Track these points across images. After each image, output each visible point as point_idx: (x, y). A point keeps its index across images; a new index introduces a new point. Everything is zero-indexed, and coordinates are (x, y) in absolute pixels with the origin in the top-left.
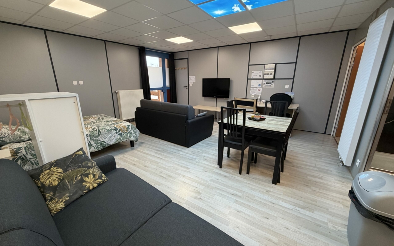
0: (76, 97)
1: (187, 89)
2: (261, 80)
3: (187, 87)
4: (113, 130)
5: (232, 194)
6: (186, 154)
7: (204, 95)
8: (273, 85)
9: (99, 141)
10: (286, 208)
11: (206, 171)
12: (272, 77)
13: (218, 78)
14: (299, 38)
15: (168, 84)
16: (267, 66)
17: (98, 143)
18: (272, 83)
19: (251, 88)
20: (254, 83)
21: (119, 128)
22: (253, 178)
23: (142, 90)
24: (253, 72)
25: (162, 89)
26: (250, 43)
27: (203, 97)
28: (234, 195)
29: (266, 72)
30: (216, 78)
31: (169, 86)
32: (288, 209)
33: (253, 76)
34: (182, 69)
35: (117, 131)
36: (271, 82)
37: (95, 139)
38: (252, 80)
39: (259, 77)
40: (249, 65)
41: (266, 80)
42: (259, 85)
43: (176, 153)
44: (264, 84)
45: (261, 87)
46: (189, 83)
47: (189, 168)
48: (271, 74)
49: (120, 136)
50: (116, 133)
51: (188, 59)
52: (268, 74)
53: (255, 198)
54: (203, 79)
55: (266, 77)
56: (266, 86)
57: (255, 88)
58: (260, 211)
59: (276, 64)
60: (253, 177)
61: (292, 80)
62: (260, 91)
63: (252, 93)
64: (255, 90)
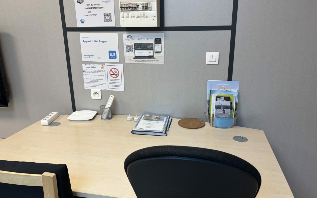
2: (115, 35)
8: (162, 54)
19: (85, 67)
33: (80, 15)
36: (152, 42)
44: (129, 49)
52: (134, 8)
56: (136, 57)
57: (99, 67)
61: (229, 32)
62: (117, 77)
63: (91, 85)
64: (100, 71)
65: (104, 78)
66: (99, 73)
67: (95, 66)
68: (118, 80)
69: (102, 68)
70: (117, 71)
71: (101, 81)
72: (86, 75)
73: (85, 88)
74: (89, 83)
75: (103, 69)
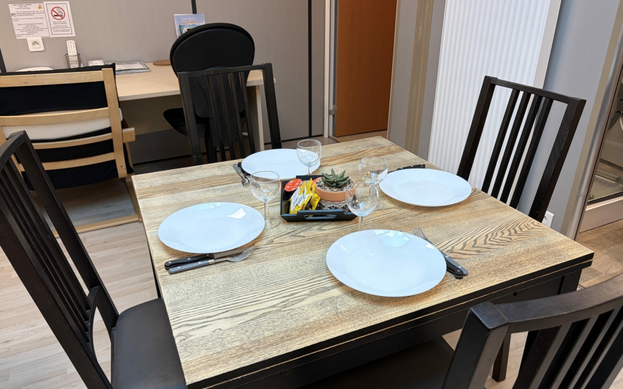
19: (14, 9)
57: (35, 8)
62: (63, 18)
63: (26, 33)
64: (37, 12)
65: (43, 21)
66: (36, 16)
67: (28, 7)
68: (65, 22)
69: (40, 7)
70: (61, 10)
71: (40, 26)
72: (17, 20)
73: (17, 38)
74: (22, 31)
75: (42, 10)
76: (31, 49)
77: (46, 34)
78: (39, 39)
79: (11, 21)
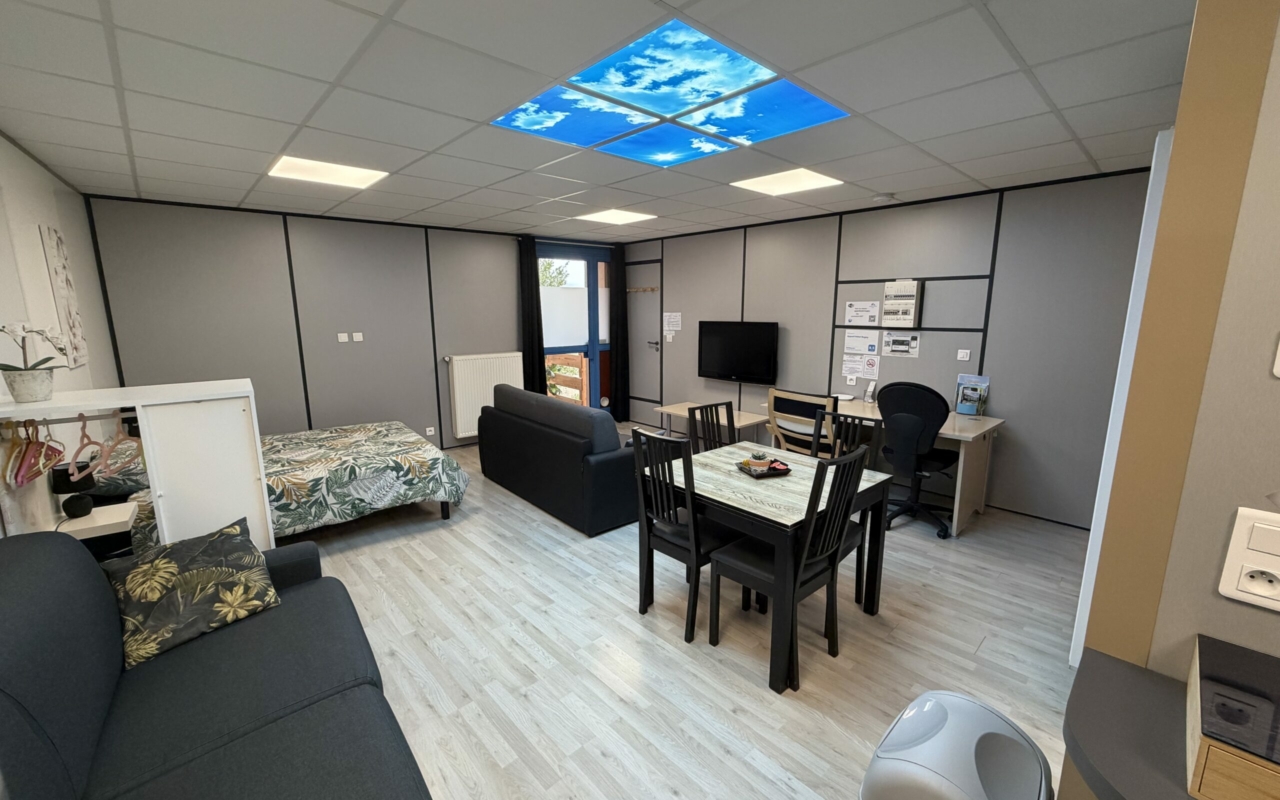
0: (248, 397)
1: (657, 350)
2: (877, 332)
3: (657, 343)
4: (389, 471)
5: (622, 700)
6: (570, 556)
7: (703, 372)
8: (917, 349)
9: (349, 496)
10: (758, 773)
11: (592, 618)
12: (908, 321)
13: (745, 320)
14: (997, 195)
15: (604, 334)
16: (890, 288)
17: (344, 503)
18: (913, 344)
19: (845, 357)
20: (853, 341)
21: (408, 465)
22: (720, 661)
23: (520, 354)
24: (851, 306)
25: (585, 349)
26: (841, 214)
27: (702, 379)
28: (625, 702)
29: (890, 305)
30: (739, 320)
31: (607, 342)
32: (765, 778)
33: (850, 316)
34: (645, 291)
35: (402, 473)
36: (909, 339)
37: (338, 490)
38: (848, 331)
39: (870, 320)
40: (838, 282)
41: (892, 332)
42: (872, 346)
43: (546, 549)
44: (888, 344)
45: (875, 352)
46: (665, 333)
47: (551, 601)
48: (905, 313)
49: (407, 487)
50: (398, 478)
51: (661, 261)
52: (895, 313)
53: (681, 725)
54: (702, 324)
55: (888, 322)
56: (893, 351)
57: (858, 358)
58: (668, 765)
59: (922, 283)
60: (722, 657)
61: (981, 334)
62: (873, 367)
63: (848, 373)
64: (859, 361)
65: (861, 367)
66: (857, 363)
67: (855, 357)
68: (873, 370)
70: (873, 362)
71: (858, 370)
72: (845, 364)
73: (843, 375)
75: (862, 360)
76: (848, 383)
77: (860, 375)
78: (854, 378)
79: (842, 365)
